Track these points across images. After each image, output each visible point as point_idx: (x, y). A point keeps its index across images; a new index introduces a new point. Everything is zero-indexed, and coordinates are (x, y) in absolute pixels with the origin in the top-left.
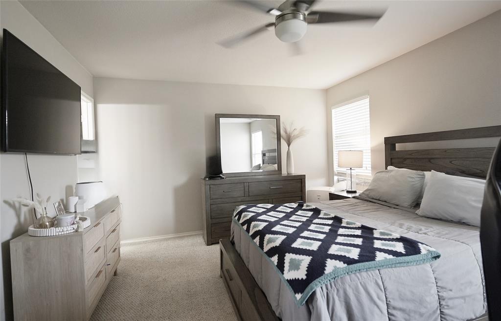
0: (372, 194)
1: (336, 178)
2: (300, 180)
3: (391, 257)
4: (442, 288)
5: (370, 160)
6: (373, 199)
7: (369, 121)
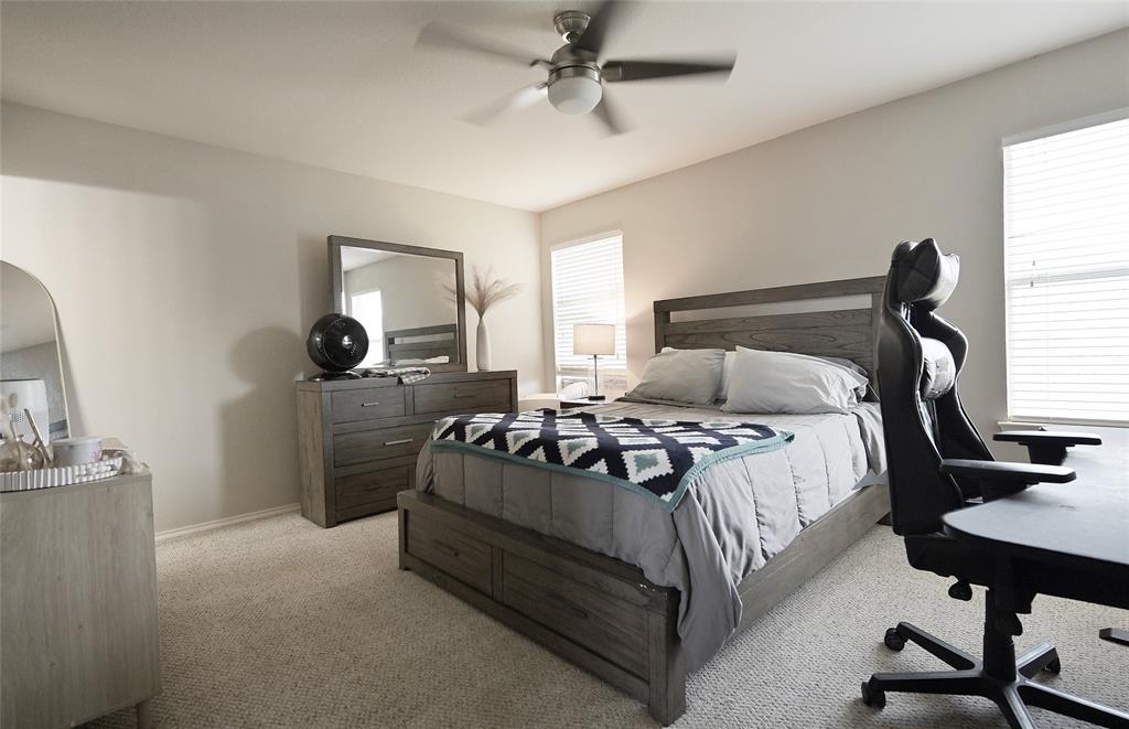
0: (651, 391)
1: (559, 379)
2: (508, 380)
3: (751, 440)
4: (798, 478)
5: (624, 342)
6: (652, 398)
7: (622, 275)
